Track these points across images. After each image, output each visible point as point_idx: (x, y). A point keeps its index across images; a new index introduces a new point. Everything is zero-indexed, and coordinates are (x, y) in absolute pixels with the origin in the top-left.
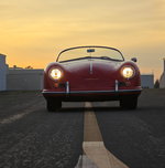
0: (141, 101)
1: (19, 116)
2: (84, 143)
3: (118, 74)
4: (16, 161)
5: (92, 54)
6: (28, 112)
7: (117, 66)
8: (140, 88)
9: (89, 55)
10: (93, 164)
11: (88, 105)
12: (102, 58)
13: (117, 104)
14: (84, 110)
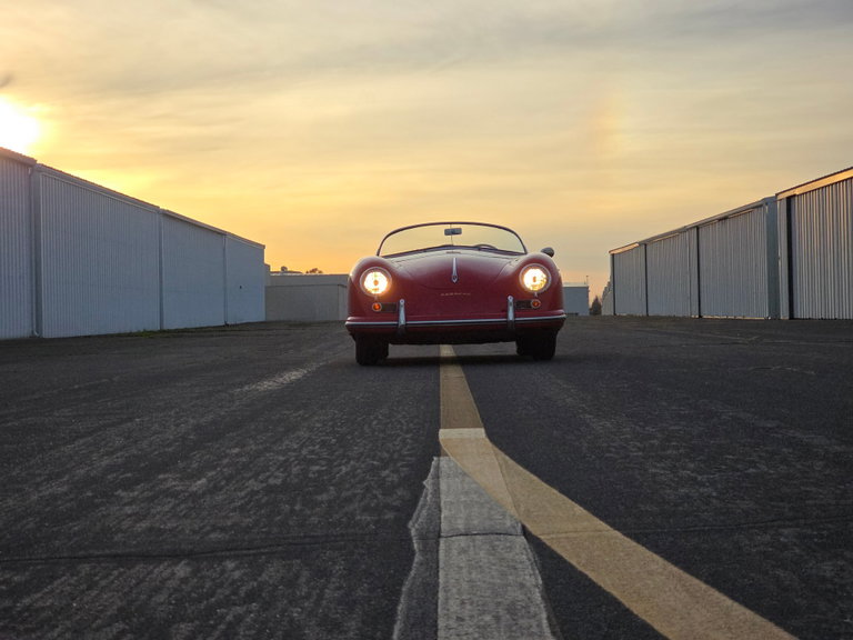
0: (564, 343)
1: (294, 375)
2: (441, 431)
3: (512, 283)
4: (295, 470)
5: (456, 240)
6: (314, 366)
7: (511, 265)
8: (562, 313)
9: (448, 240)
10: (465, 474)
11: (446, 351)
12: (478, 248)
13: (511, 348)
14: (437, 362)
